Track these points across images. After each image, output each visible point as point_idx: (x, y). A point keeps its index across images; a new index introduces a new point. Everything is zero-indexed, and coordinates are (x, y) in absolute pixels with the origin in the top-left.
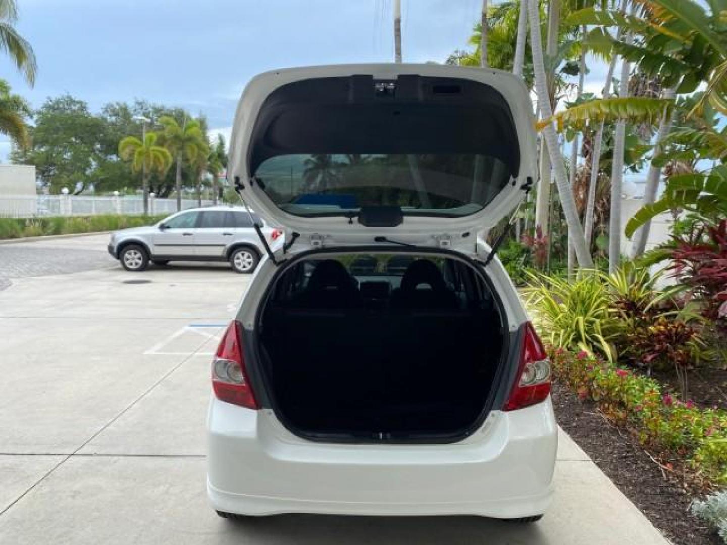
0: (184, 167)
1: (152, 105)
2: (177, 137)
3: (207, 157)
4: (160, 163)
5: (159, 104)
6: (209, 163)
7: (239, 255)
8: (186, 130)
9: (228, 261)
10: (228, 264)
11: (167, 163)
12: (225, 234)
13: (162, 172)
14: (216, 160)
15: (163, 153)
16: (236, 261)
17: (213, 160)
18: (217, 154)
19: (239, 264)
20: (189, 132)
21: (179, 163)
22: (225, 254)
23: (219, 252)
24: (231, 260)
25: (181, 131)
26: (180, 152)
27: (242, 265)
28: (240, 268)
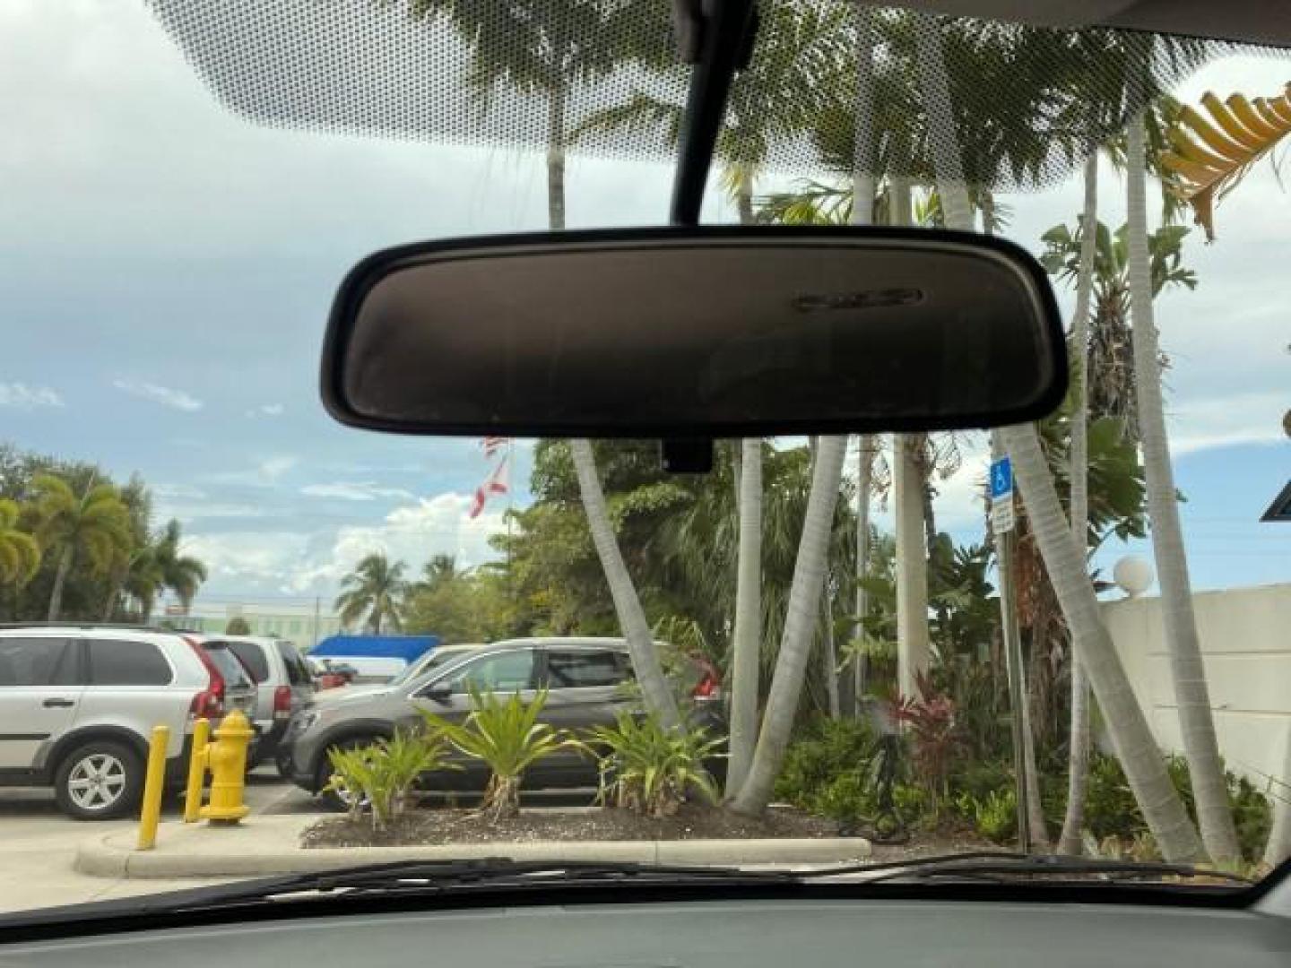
0: (73, 579)
1: (26, 455)
2: (65, 515)
3: (129, 560)
4: (10, 567)
5: (41, 453)
6: (134, 575)
7: (87, 764)
8: (89, 502)
9: (51, 784)
10: (48, 792)
11: (27, 566)
12: (49, 703)
13: (12, 584)
14: (154, 569)
15: (20, 545)
16: (74, 783)
17: (146, 569)
18: (153, 555)
19: (82, 792)
20: (95, 507)
21: (63, 569)
22: (42, 764)
23: (24, 755)
24: (58, 780)
25: (75, 505)
26: (69, 548)
27: (90, 795)
28: (82, 803)
